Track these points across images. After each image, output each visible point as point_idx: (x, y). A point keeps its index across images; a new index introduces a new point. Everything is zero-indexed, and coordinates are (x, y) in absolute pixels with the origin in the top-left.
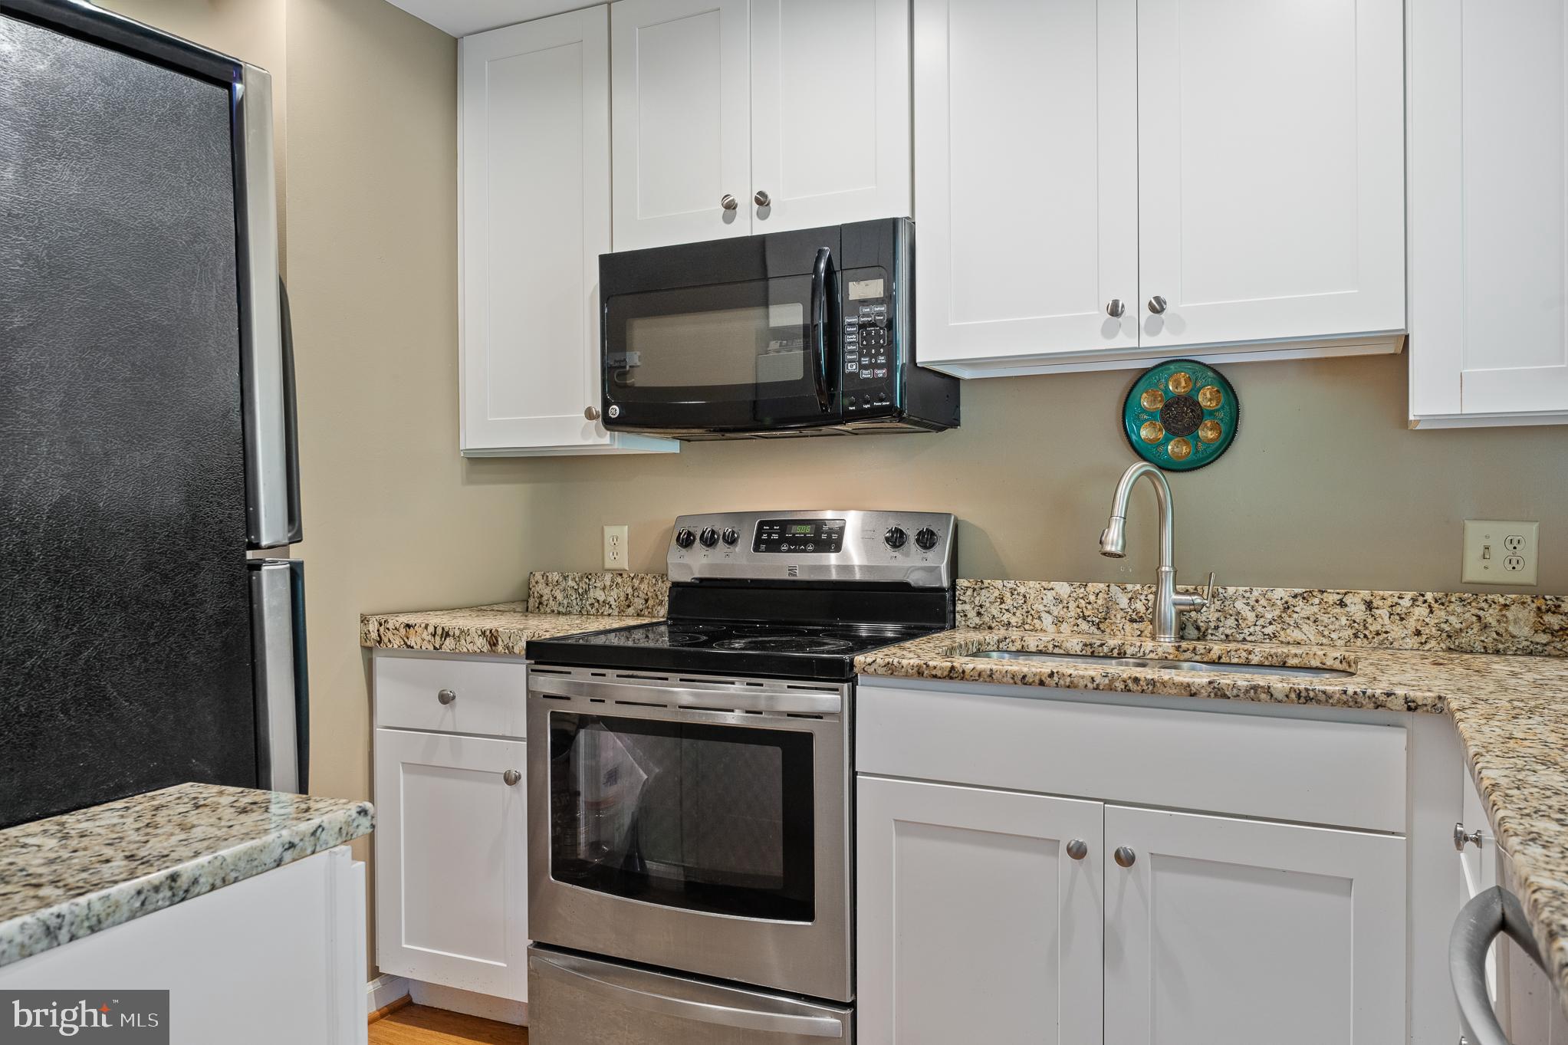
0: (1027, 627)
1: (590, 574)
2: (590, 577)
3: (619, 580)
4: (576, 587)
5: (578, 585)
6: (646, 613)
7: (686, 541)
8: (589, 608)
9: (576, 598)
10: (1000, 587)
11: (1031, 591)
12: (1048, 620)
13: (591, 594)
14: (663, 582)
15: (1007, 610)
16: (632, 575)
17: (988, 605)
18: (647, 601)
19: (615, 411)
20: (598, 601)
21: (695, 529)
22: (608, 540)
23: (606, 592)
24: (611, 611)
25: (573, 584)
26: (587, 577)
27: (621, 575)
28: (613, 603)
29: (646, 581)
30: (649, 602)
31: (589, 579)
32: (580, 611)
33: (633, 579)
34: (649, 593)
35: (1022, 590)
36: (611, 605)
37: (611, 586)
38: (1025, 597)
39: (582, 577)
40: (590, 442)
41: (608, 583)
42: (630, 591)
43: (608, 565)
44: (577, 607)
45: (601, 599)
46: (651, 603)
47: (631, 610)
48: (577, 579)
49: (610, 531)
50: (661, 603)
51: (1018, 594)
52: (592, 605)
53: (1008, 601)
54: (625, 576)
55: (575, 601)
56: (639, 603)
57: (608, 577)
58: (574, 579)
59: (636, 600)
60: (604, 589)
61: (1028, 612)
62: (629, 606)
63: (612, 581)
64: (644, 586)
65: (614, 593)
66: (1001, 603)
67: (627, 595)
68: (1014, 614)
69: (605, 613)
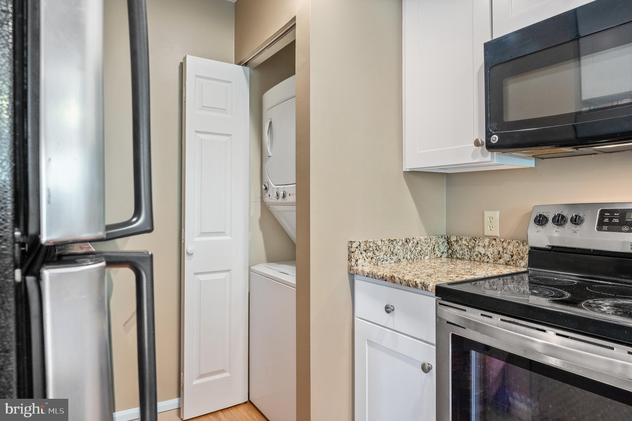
1: (476, 238)
2: (475, 239)
3: (494, 242)
4: (467, 245)
5: (469, 243)
6: (512, 263)
7: (541, 220)
8: (475, 257)
9: (467, 251)
13: (477, 249)
14: (524, 246)
16: (502, 240)
18: (512, 256)
19: (495, 139)
20: (481, 254)
21: (548, 214)
22: (487, 219)
23: (486, 249)
24: (488, 260)
25: (466, 243)
26: (474, 239)
27: (495, 239)
28: (490, 255)
29: (512, 245)
30: (514, 257)
31: (475, 241)
32: (470, 258)
33: (503, 242)
34: (514, 252)
36: (488, 257)
37: (488, 246)
39: (471, 239)
41: (487, 244)
42: (501, 249)
43: (487, 233)
44: (468, 256)
45: (483, 252)
46: (515, 257)
47: (501, 261)
48: (468, 240)
49: (487, 214)
50: (522, 258)
52: (477, 255)
54: (498, 240)
55: (466, 252)
56: (507, 257)
57: (487, 241)
58: (466, 240)
59: (505, 255)
60: (484, 247)
62: (500, 258)
63: (490, 243)
64: (510, 247)
65: (491, 250)
67: (499, 251)
69: (485, 261)
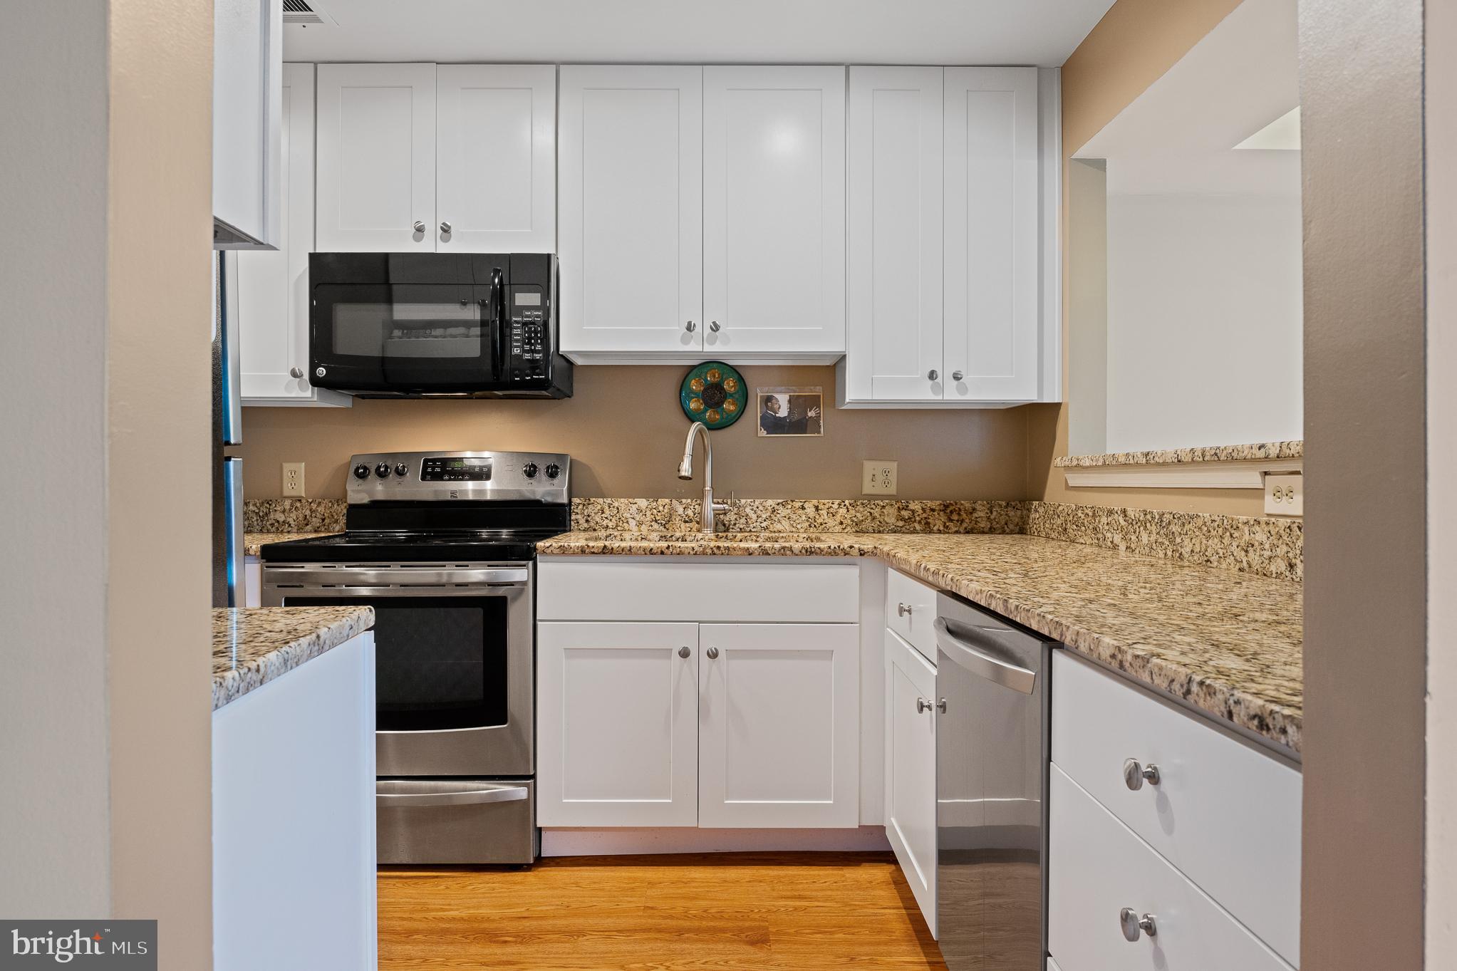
0: (619, 528)
1: (271, 501)
2: (270, 503)
3: (298, 504)
4: (257, 511)
5: (259, 509)
6: (323, 529)
7: (361, 474)
8: (270, 527)
9: (257, 520)
10: (602, 503)
11: (621, 505)
12: (632, 523)
13: (272, 516)
14: (338, 505)
15: (606, 518)
16: (310, 500)
17: (593, 515)
18: (323, 520)
19: (322, 371)
20: (278, 522)
21: (370, 465)
22: (287, 474)
23: (286, 515)
24: (290, 529)
25: (255, 509)
26: (268, 503)
27: (300, 501)
28: (292, 523)
29: (323, 505)
30: (326, 521)
31: (270, 505)
32: (261, 530)
33: (311, 503)
34: (326, 514)
35: (616, 504)
36: (290, 525)
37: (290, 509)
38: (618, 509)
39: (263, 503)
40: (293, 395)
41: (288, 507)
42: (308, 513)
43: (286, 493)
44: (258, 527)
45: (281, 520)
46: (327, 521)
47: (309, 528)
48: (258, 505)
49: (287, 467)
50: (336, 521)
51: (614, 507)
52: (272, 525)
53: (607, 512)
54: (304, 501)
55: (256, 522)
56: (316, 522)
57: (287, 504)
58: (255, 505)
59: (314, 519)
60: (284, 512)
61: (620, 519)
62: (307, 525)
63: (292, 505)
64: (321, 509)
65: (293, 515)
66: (602, 513)
67: (306, 516)
68: (611, 520)
69: (285, 531)
